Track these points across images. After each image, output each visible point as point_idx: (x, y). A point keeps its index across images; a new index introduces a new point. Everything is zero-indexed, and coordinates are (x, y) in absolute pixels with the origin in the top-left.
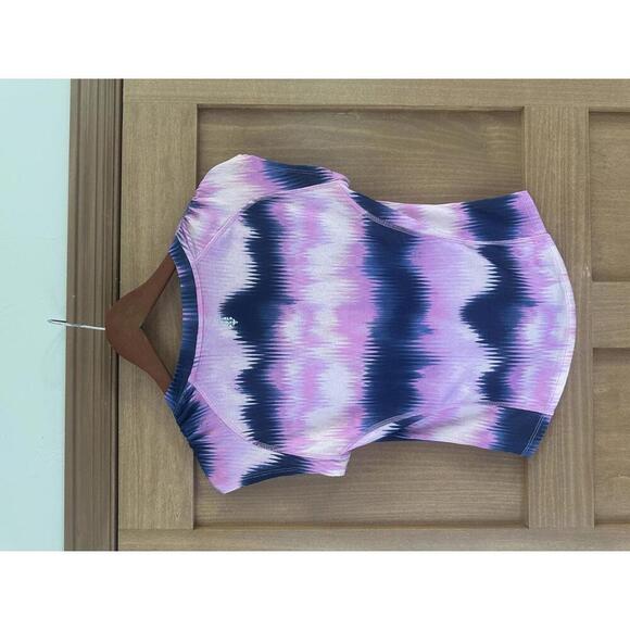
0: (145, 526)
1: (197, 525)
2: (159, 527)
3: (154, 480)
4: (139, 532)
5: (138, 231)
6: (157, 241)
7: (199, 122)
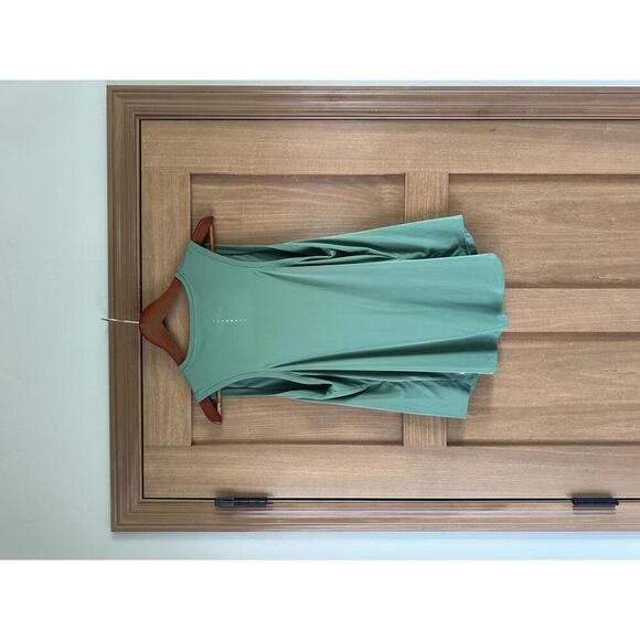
0: (160, 444)
1: (193, 444)
2: (169, 445)
3: (166, 414)
4: (156, 448)
5: (153, 257)
6: (165, 263)
7: (191, 183)
